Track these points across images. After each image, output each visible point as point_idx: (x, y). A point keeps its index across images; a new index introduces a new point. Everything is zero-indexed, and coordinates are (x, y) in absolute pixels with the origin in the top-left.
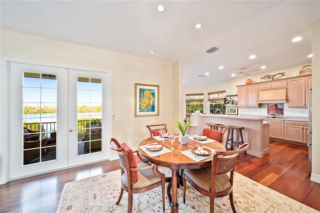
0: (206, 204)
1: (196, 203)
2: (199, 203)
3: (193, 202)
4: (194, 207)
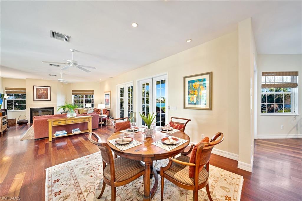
0: (129, 195)
1: (131, 188)
2: (130, 190)
3: (131, 186)
4: (126, 187)
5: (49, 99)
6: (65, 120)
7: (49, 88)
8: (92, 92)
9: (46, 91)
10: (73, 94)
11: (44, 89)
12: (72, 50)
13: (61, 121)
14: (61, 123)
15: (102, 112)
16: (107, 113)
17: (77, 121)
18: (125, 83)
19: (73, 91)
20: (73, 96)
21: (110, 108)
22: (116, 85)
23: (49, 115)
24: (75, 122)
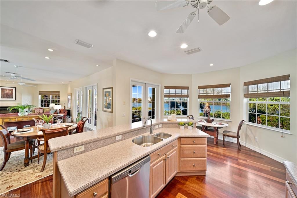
5: (14, 99)
6: (15, 118)
7: (14, 89)
8: (58, 93)
9: (11, 91)
10: (40, 94)
11: (9, 89)
12: (15, 66)
13: (11, 118)
14: (11, 121)
15: (58, 112)
16: (65, 112)
17: (27, 119)
18: (80, 88)
19: (40, 92)
20: (40, 96)
21: (71, 108)
22: (74, 89)
23: (15, 113)
24: (25, 119)
